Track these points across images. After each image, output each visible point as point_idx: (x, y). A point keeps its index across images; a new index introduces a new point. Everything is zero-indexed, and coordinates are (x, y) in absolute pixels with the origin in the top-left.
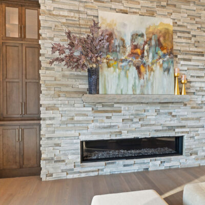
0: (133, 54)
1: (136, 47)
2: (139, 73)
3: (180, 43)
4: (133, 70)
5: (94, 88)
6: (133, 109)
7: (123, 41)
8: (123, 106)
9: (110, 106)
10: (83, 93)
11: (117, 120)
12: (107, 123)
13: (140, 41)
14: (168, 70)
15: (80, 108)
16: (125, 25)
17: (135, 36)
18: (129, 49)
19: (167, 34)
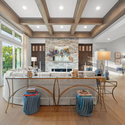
0: (61, 54)
1: (61, 52)
2: (62, 57)
3: (70, 51)
4: (61, 56)
5: (54, 60)
6: (61, 63)
7: (59, 51)
8: (59, 63)
9: (57, 63)
10: (52, 60)
11: (58, 65)
12: (56, 66)
13: (62, 51)
14: (68, 56)
15: (51, 63)
16: (59, 49)
17: (61, 50)
18: (60, 53)
19: (68, 49)
